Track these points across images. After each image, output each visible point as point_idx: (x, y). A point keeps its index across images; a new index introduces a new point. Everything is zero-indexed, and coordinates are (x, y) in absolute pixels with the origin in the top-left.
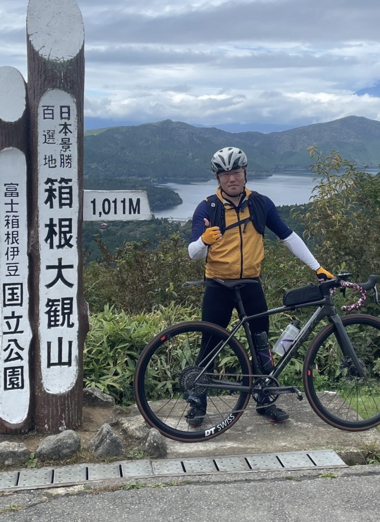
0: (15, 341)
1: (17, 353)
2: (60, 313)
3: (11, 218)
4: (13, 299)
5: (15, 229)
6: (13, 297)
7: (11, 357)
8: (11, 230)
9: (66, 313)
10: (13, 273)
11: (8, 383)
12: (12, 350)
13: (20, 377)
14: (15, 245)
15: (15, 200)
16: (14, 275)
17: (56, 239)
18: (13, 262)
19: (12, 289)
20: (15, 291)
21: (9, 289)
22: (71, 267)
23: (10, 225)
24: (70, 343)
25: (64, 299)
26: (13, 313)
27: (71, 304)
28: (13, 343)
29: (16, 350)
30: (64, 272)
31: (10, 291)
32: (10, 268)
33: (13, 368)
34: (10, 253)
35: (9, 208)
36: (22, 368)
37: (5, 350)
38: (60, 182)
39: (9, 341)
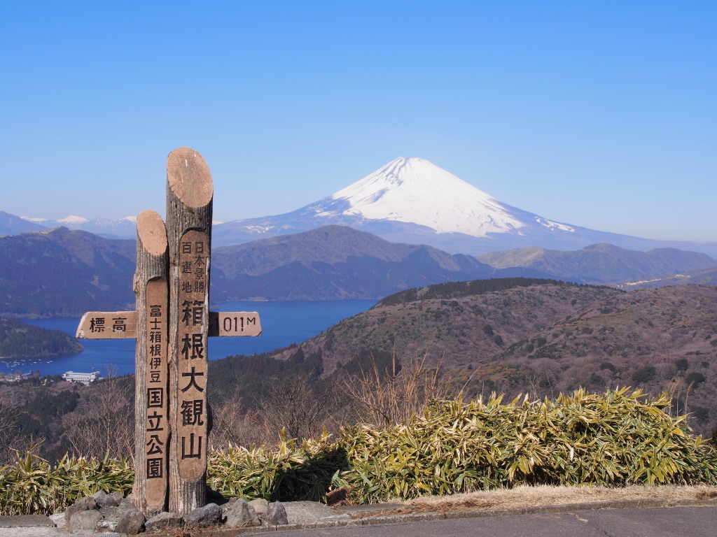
0: (156, 437)
1: (157, 447)
2: (192, 413)
3: (155, 334)
4: (155, 402)
5: (157, 343)
6: (155, 399)
7: (154, 450)
8: (154, 344)
9: (198, 413)
10: (155, 379)
11: (150, 472)
12: (154, 444)
13: (159, 467)
14: (158, 356)
15: (159, 319)
16: (157, 381)
17: (190, 352)
18: (156, 370)
19: (155, 393)
20: (157, 395)
21: (152, 393)
22: (202, 374)
23: (154, 340)
24: (200, 438)
25: (195, 401)
26: (155, 413)
27: (201, 405)
28: (154, 439)
29: (157, 444)
30: (196, 377)
31: (153, 395)
32: (154, 376)
33: (154, 460)
34: (153, 363)
35: (153, 325)
36: (161, 459)
37: (148, 444)
38: (194, 304)
39: (152, 436)
